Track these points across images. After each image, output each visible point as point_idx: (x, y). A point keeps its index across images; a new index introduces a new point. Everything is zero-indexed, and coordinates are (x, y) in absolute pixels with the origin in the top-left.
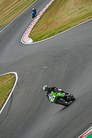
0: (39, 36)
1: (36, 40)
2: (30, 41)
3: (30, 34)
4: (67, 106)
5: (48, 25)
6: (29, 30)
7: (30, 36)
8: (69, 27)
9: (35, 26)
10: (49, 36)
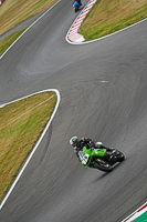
0: (94, 31)
1: (90, 38)
2: (80, 40)
3: (80, 28)
4: (108, 171)
5: (109, 13)
6: (79, 21)
7: (80, 32)
8: (142, 18)
9: (87, 15)
10: (111, 32)
